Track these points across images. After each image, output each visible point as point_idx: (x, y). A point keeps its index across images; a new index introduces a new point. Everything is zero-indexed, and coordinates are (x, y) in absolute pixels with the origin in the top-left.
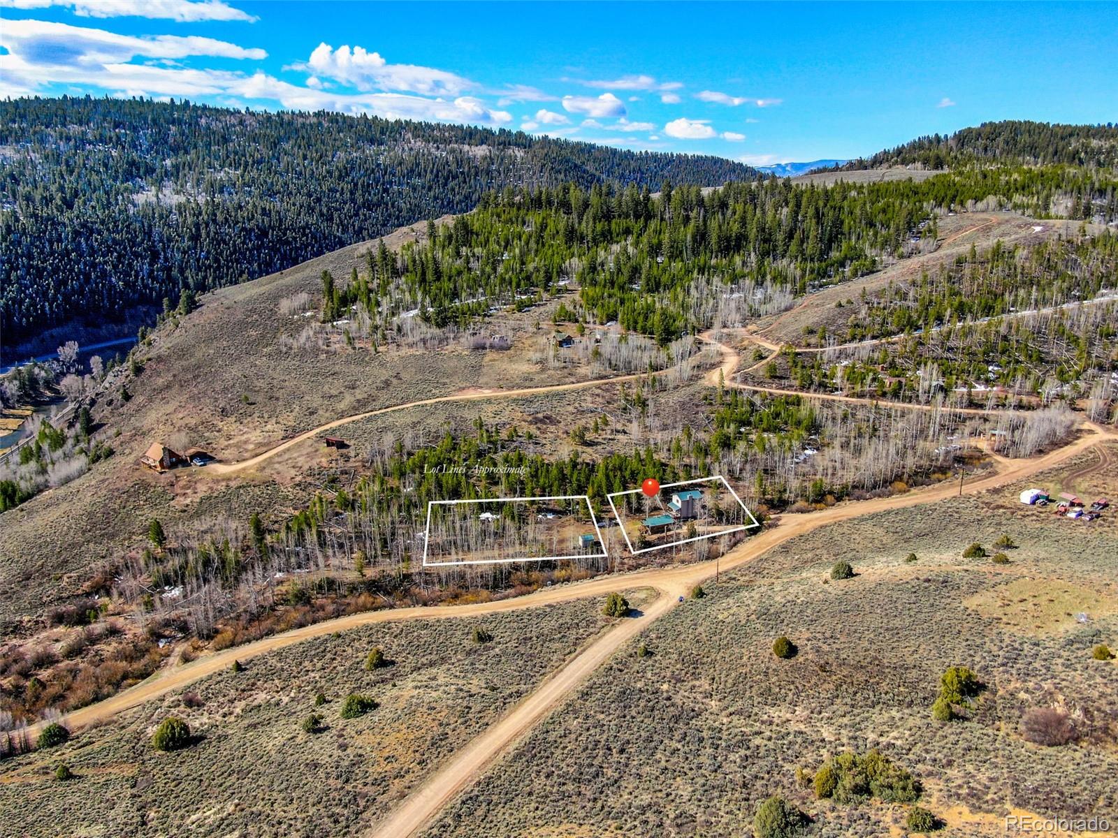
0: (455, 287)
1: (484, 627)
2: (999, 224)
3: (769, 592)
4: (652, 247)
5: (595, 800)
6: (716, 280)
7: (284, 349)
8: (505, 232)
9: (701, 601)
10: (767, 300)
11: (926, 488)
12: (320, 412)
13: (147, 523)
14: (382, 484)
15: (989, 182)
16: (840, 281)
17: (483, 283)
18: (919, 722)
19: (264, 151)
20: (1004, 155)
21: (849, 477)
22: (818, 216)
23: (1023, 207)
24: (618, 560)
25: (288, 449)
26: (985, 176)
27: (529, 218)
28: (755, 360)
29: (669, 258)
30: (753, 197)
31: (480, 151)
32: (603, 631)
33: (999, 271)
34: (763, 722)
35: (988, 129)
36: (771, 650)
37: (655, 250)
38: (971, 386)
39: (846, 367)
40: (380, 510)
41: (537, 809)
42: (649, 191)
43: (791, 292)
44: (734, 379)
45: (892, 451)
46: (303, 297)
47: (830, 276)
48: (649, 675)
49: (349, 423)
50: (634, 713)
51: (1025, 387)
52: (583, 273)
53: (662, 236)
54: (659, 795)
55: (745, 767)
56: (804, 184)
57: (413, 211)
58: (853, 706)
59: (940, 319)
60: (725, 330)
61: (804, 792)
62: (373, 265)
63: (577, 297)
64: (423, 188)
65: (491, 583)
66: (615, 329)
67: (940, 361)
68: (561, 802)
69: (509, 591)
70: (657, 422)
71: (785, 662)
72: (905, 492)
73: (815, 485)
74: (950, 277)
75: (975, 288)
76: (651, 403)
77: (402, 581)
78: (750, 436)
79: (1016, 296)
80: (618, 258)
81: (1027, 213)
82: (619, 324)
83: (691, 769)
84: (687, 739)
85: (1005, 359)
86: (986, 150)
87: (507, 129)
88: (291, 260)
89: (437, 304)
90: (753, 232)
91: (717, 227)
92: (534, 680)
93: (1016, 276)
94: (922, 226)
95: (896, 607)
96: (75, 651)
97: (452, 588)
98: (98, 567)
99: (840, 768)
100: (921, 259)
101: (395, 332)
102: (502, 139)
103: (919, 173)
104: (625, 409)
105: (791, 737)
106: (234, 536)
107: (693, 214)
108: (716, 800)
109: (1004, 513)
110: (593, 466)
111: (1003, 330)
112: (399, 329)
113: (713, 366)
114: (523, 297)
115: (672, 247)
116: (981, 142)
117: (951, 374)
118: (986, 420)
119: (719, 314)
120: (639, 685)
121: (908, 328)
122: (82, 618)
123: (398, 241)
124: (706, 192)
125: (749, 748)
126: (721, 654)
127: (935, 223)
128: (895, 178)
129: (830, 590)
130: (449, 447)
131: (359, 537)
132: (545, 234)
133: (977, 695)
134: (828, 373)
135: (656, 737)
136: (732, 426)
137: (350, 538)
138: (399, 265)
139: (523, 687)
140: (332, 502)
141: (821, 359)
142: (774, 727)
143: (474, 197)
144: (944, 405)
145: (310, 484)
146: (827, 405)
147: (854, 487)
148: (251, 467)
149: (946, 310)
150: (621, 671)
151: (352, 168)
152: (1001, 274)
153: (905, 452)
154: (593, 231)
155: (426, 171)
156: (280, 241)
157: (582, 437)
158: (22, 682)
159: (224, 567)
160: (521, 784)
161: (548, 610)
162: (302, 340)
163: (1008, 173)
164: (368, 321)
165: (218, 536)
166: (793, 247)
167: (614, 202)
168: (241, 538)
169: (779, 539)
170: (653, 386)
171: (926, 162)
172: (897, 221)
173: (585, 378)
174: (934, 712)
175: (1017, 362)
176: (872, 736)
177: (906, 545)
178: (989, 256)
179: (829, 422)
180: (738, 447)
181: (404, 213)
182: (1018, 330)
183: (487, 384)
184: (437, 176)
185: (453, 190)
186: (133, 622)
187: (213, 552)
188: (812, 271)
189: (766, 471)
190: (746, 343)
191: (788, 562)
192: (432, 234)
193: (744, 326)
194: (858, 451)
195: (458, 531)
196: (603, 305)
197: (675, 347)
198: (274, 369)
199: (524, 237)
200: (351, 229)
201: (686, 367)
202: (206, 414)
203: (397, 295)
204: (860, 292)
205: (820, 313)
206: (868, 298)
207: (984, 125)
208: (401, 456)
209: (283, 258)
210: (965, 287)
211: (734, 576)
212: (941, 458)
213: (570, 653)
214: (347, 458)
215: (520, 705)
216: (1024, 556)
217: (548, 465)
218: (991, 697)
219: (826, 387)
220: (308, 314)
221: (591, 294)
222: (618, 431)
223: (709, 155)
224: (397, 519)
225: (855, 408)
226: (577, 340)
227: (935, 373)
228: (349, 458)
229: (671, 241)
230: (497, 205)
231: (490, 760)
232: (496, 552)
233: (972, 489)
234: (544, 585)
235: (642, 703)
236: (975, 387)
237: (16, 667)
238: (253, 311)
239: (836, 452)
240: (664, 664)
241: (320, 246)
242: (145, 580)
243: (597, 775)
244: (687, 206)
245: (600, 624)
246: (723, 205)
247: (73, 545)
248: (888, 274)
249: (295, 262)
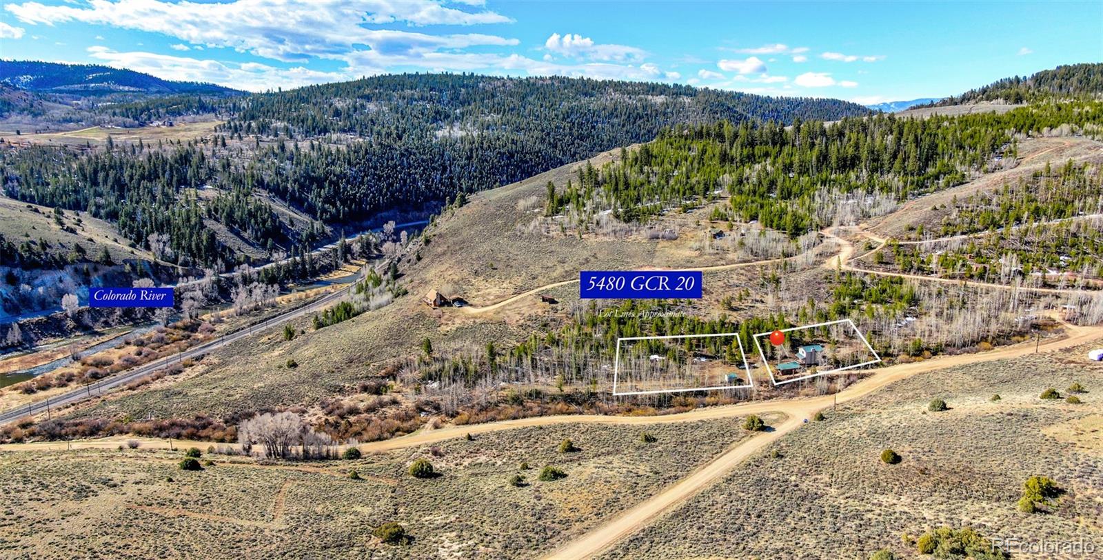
0: (639, 195)
1: (650, 432)
2: (1071, 146)
3: (877, 419)
4: (785, 166)
5: (738, 544)
6: (835, 190)
7: (519, 234)
8: (676, 155)
9: (822, 423)
10: (876, 205)
11: (1008, 347)
12: (540, 278)
13: (422, 339)
14: (579, 330)
15: (1063, 113)
16: (935, 190)
17: (659, 192)
18: (1005, 511)
19: (516, 102)
20: (1078, 91)
21: (943, 338)
22: (917, 141)
23: (1094, 133)
24: (756, 392)
25: (516, 301)
26: (1060, 109)
27: (693, 145)
28: (866, 250)
29: (799, 174)
30: (865, 128)
31: (660, 99)
32: (743, 440)
33: (1071, 183)
34: (873, 504)
35: (1063, 71)
36: (880, 458)
37: (788, 168)
38: (1045, 271)
39: (940, 255)
40: (577, 348)
41: (691, 547)
42: (784, 125)
43: (895, 199)
44: (849, 264)
45: (979, 319)
46: (534, 199)
47: (927, 187)
48: (780, 470)
49: (558, 287)
50: (768, 494)
51: (1092, 273)
52: (732, 185)
53: (793, 158)
54: (790, 543)
55: (859, 531)
56: (906, 117)
57: (611, 141)
58: (949, 498)
59: (1018, 220)
60: (842, 228)
61: (909, 549)
62: (582, 178)
63: (728, 202)
64: (619, 125)
65: (656, 403)
66: (756, 226)
67: (1018, 252)
68: (710, 544)
69: (670, 409)
70: (788, 295)
71: (891, 466)
72: (989, 349)
73: (914, 344)
74: (1028, 188)
75: (1049, 196)
76: (783, 281)
77: (590, 397)
78: (862, 307)
79: (1085, 202)
80: (759, 175)
81: (1096, 138)
82: (759, 222)
83: (815, 530)
84: (812, 511)
85: (1074, 251)
86: (1061, 88)
87: (679, 84)
88: (528, 174)
89: (625, 206)
90: (864, 154)
91: (836, 151)
92: (688, 469)
93: (1085, 187)
94: (1004, 148)
95: (984, 433)
96: (370, 409)
97: (627, 404)
98: (391, 362)
99: (940, 536)
100: (1003, 173)
101: (594, 225)
102: (675, 91)
103: (1001, 107)
104: (763, 285)
105: (897, 515)
106: (475, 355)
107: (817, 142)
108: (836, 549)
109: (1075, 367)
110: (737, 325)
111: (1073, 229)
112: (598, 223)
113: (832, 254)
114: (688, 202)
115: (801, 165)
116: (1056, 82)
117: (1028, 262)
118: (1058, 297)
119: (837, 215)
120: (772, 476)
121: (992, 226)
122: (377, 391)
123: (601, 162)
124: (827, 125)
125: (862, 519)
126: (838, 459)
127: (1015, 146)
128: (981, 111)
129: (928, 418)
130: (630, 307)
131: (561, 364)
132: (705, 157)
133: (1057, 497)
134: (925, 260)
135: (786, 509)
136: (847, 299)
137: (555, 365)
138: (600, 178)
139: (679, 473)
140: (543, 340)
141: (920, 249)
142: (883, 508)
143: (655, 131)
144: (1022, 285)
145: (529, 326)
146: (925, 284)
147: (947, 345)
148: (490, 311)
149: (1024, 213)
150: (758, 466)
151: (572, 113)
152: (1071, 185)
153: (990, 320)
154: (741, 154)
155: (621, 114)
156: (521, 161)
157: (729, 304)
158: (340, 420)
159: (467, 374)
160: (678, 532)
161: (700, 424)
162: (531, 228)
163: (1079, 106)
164: (577, 217)
165: (465, 354)
166: (897, 164)
167: (756, 133)
168: (479, 357)
169: (885, 381)
170: (785, 269)
171: (1007, 98)
172: (983, 144)
173: (732, 262)
174: (1019, 506)
175: (1085, 253)
176: (965, 519)
177: (991, 388)
178: (1062, 172)
179: (926, 297)
180: (852, 314)
181: (605, 143)
182: (1086, 229)
183: (659, 263)
184: (629, 117)
185: (640, 126)
186: (407, 399)
187: (461, 364)
188: (912, 183)
189: (874, 332)
190: (859, 237)
191: (892, 398)
192: (624, 158)
193: (857, 225)
194: (950, 319)
195: (633, 366)
196: (747, 209)
197: (802, 240)
198: (511, 247)
199: (689, 159)
200: (568, 153)
201: (811, 255)
202: (466, 273)
203: (597, 199)
204: (952, 198)
205: (919, 215)
206: (959, 203)
207: (1059, 68)
208: (594, 311)
209: (522, 173)
210: (1041, 195)
211: (848, 406)
212: (1020, 325)
213: (717, 453)
214: (556, 311)
215: (677, 484)
216: (1094, 398)
217: (703, 323)
218: (1070, 499)
219: (923, 270)
220: (536, 210)
221: (738, 200)
222: (757, 301)
223: (830, 98)
224: (589, 355)
225: (948, 286)
226: (727, 233)
227: (1014, 261)
228: (557, 310)
229: (800, 161)
230: (670, 137)
231: (653, 517)
232: (661, 382)
233: (1047, 348)
234: (697, 406)
235: (775, 488)
236: (1048, 272)
237: (337, 412)
238: (501, 207)
239: (932, 319)
240: (792, 463)
241: (548, 164)
242: (417, 375)
243: (740, 530)
244: (813, 135)
245: (741, 435)
246: (841, 134)
247: (378, 347)
248: (975, 185)
249: (530, 175)
